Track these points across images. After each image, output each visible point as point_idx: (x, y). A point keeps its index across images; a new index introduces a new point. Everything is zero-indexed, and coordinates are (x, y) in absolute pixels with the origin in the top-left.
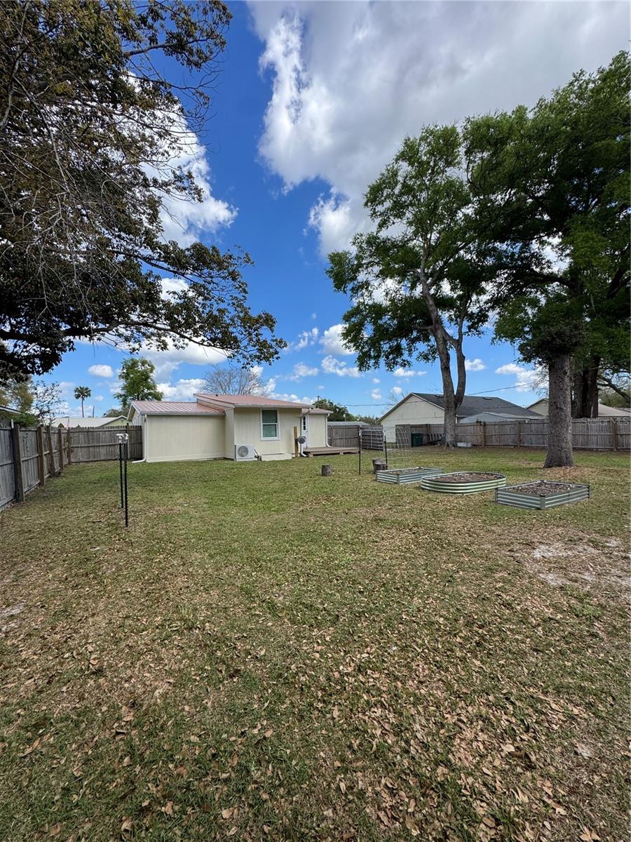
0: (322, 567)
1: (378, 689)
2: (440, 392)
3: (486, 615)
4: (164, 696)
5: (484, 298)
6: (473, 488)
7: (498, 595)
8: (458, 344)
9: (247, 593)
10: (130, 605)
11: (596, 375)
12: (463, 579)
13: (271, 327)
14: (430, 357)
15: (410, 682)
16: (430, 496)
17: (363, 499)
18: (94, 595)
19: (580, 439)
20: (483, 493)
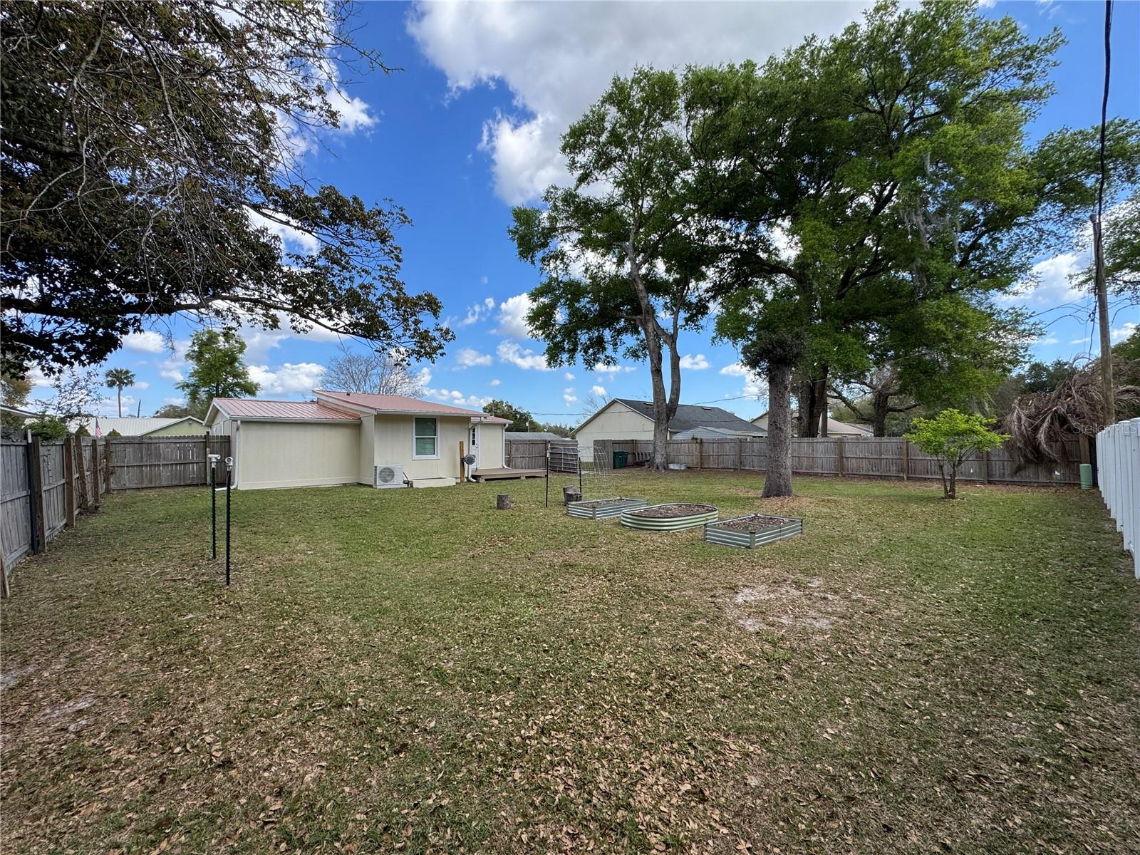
0: (500, 624)
1: (563, 749)
2: (650, 399)
3: (680, 666)
4: (317, 780)
5: (704, 285)
6: (681, 524)
7: (694, 645)
8: (672, 339)
9: (409, 661)
10: (252, 685)
11: (824, 387)
12: (659, 630)
13: (435, 313)
14: (640, 354)
15: (596, 739)
16: (631, 534)
17: (550, 539)
18: (197, 677)
19: (805, 462)
20: (691, 530)
